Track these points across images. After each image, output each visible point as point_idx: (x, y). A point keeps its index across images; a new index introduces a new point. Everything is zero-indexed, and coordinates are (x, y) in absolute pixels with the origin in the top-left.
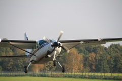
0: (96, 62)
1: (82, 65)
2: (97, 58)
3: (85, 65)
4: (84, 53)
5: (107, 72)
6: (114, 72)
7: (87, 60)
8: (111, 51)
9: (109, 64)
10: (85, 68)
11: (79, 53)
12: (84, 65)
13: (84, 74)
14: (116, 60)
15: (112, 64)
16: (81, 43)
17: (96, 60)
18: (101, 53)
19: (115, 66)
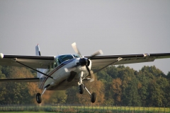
0: (122, 91)
1: (103, 96)
2: (124, 86)
3: (107, 95)
4: (106, 79)
5: (137, 106)
6: (147, 105)
7: (109, 89)
8: (143, 76)
9: (140, 94)
10: (107, 99)
11: (98, 79)
12: (105, 96)
13: (106, 108)
14: (150, 89)
15: (145, 95)
16: (119, 59)
17: (122, 88)
18: (130, 79)
19: (149, 97)
